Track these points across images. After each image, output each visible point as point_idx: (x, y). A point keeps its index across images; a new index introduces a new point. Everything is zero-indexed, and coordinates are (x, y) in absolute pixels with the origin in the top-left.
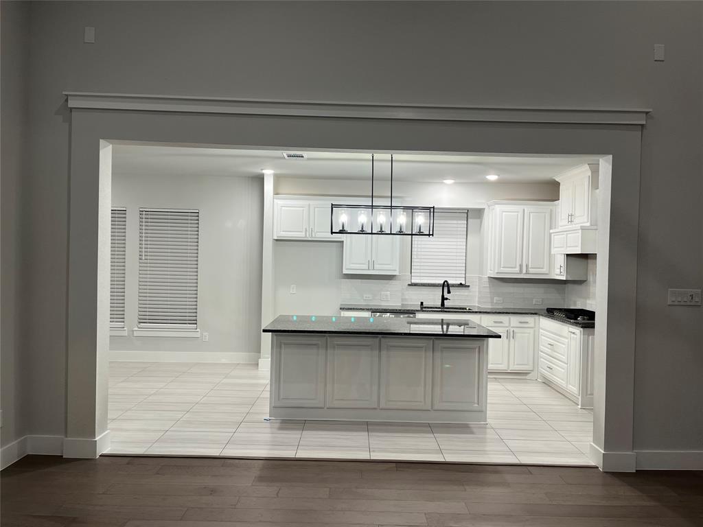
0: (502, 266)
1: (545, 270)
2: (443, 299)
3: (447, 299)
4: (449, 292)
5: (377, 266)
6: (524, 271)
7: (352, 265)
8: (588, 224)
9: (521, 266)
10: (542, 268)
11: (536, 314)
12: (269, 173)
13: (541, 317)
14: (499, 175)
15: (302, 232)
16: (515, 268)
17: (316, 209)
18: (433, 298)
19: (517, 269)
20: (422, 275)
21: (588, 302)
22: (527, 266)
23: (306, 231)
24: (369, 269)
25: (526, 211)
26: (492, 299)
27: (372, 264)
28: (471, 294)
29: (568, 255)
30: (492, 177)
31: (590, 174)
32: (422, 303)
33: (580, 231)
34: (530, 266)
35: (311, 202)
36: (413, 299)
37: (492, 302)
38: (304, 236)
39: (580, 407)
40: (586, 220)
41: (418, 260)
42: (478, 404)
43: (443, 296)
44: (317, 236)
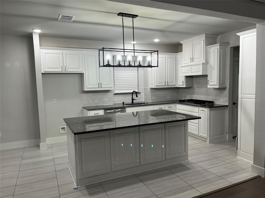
0: (158, 83)
1: (174, 84)
2: (133, 100)
3: (134, 100)
4: (137, 96)
5: (103, 86)
6: (166, 85)
7: (90, 86)
8: (204, 62)
9: (165, 82)
10: (173, 83)
11: (174, 103)
12: (37, 32)
13: (176, 104)
14: (159, 39)
15: (59, 68)
16: (163, 83)
17: (67, 55)
18: (128, 100)
19: (164, 84)
20: (119, 89)
21: (193, 96)
22: (168, 82)
23: (62, 68)
24: (99, 88)
25: (166, 57)
26: (152, 98)
27: (100, 85)
28: (141, 96)
29: (186, 76)
30: (157, 40)
31: (204, 39)
32: (123, 103)
33: (202, 65)
34: (169, 82)
35: (64, 51)
36: (119, 101)
37: (152, 99)
38: (61, 71)
39: (208, 142)
40: (203, 60)
41: (117, 82)
42: (185, 152)
43: (132, 98)
44: (69, 71)
